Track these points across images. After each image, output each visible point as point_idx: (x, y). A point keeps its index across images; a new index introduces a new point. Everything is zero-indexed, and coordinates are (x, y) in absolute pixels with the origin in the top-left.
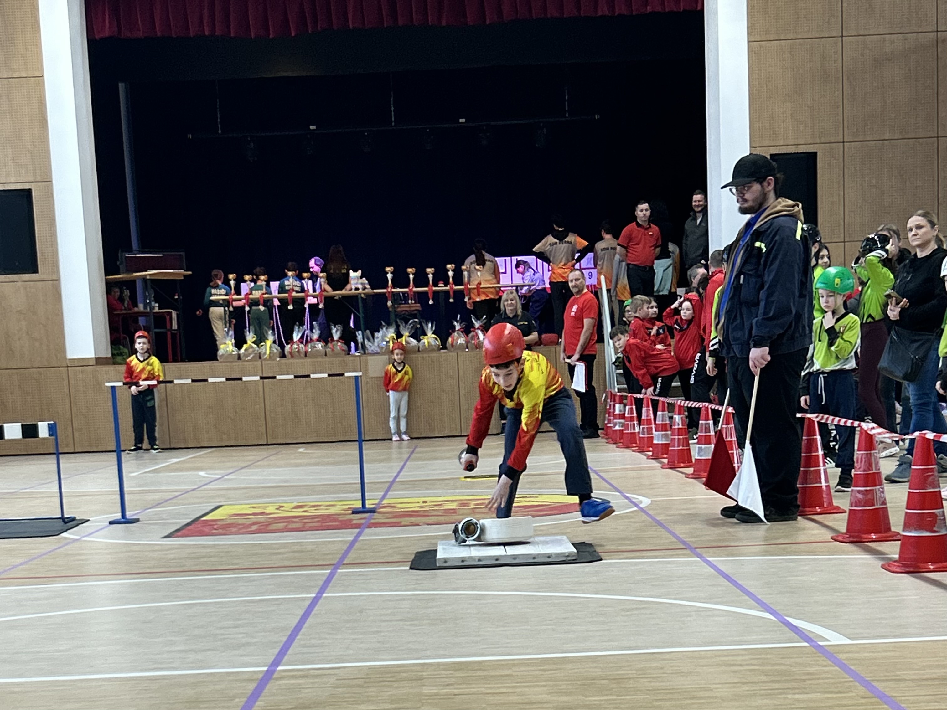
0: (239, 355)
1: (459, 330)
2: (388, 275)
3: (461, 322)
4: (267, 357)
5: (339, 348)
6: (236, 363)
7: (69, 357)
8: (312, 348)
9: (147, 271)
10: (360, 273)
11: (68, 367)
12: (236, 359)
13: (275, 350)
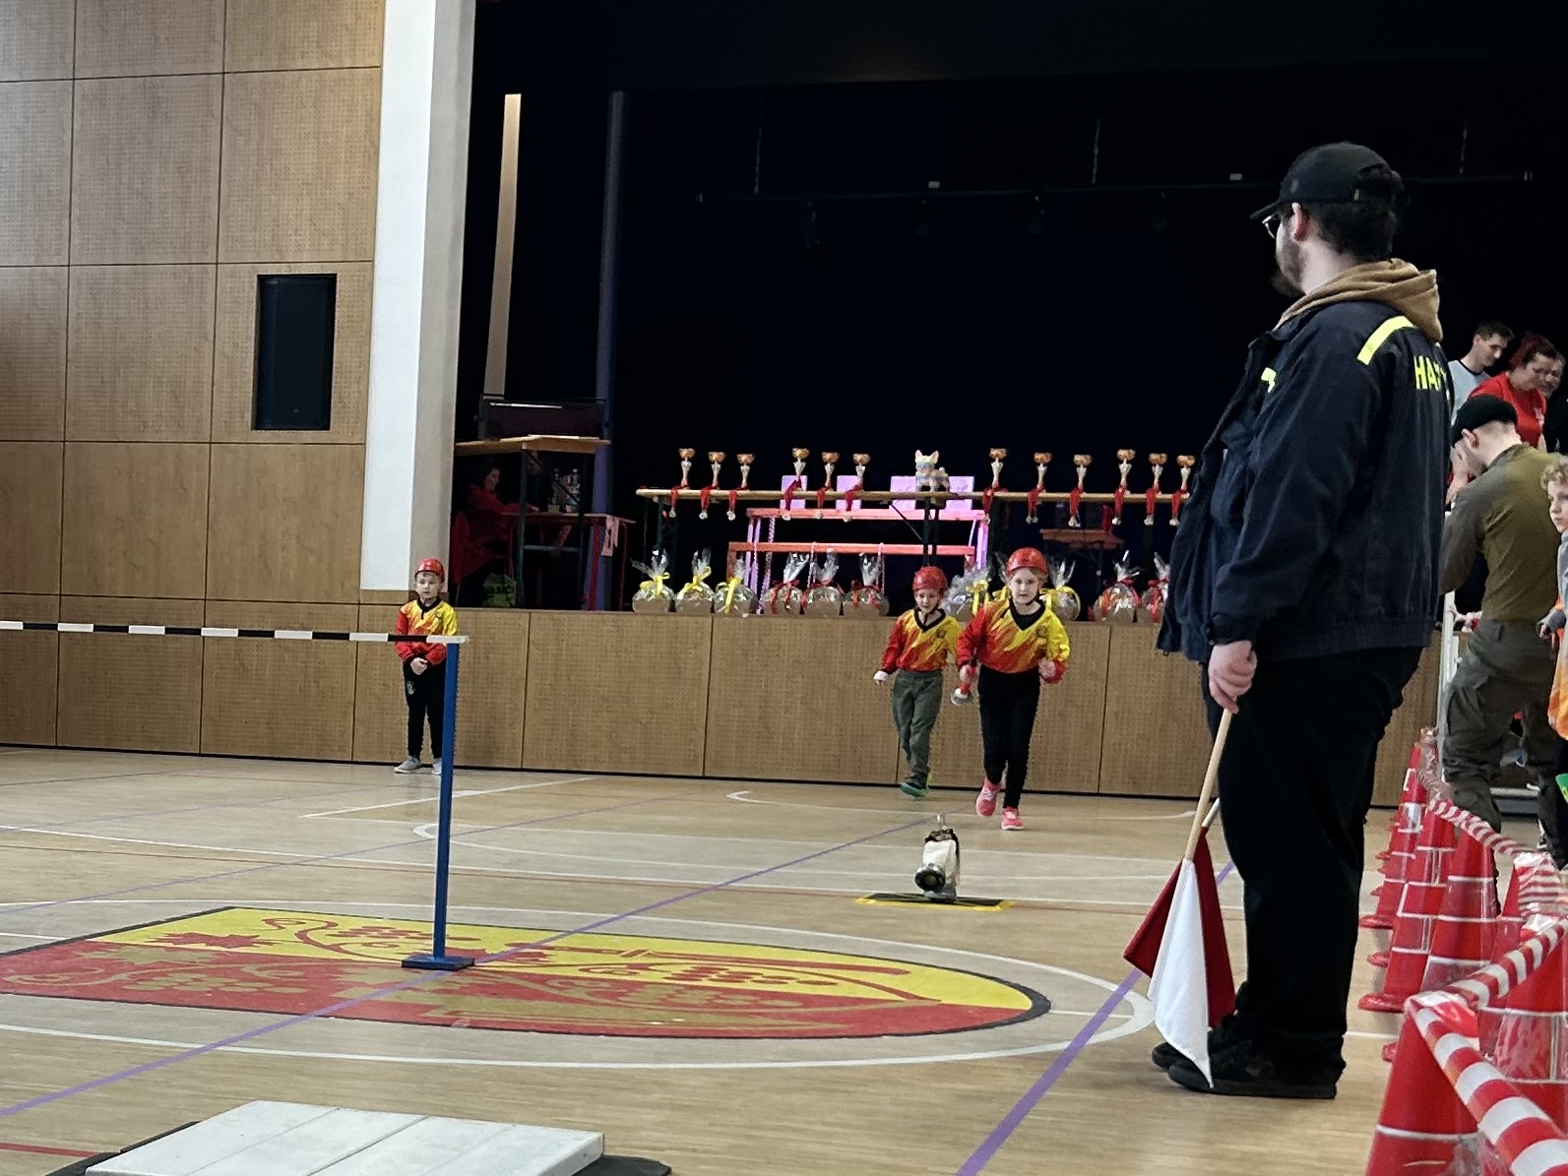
0: (673, 602)
1: (1122, 582)
2: (993, 465)
3: (1131, 565)
4: (726, 608)
5: (869, 601)
6: (665, 619)
7: (363, 587)
8: (816, 597)
9: (526, 435)
10: (934, 457)
11: (359, 604)
12: (666, 610)
13: (742, 598)
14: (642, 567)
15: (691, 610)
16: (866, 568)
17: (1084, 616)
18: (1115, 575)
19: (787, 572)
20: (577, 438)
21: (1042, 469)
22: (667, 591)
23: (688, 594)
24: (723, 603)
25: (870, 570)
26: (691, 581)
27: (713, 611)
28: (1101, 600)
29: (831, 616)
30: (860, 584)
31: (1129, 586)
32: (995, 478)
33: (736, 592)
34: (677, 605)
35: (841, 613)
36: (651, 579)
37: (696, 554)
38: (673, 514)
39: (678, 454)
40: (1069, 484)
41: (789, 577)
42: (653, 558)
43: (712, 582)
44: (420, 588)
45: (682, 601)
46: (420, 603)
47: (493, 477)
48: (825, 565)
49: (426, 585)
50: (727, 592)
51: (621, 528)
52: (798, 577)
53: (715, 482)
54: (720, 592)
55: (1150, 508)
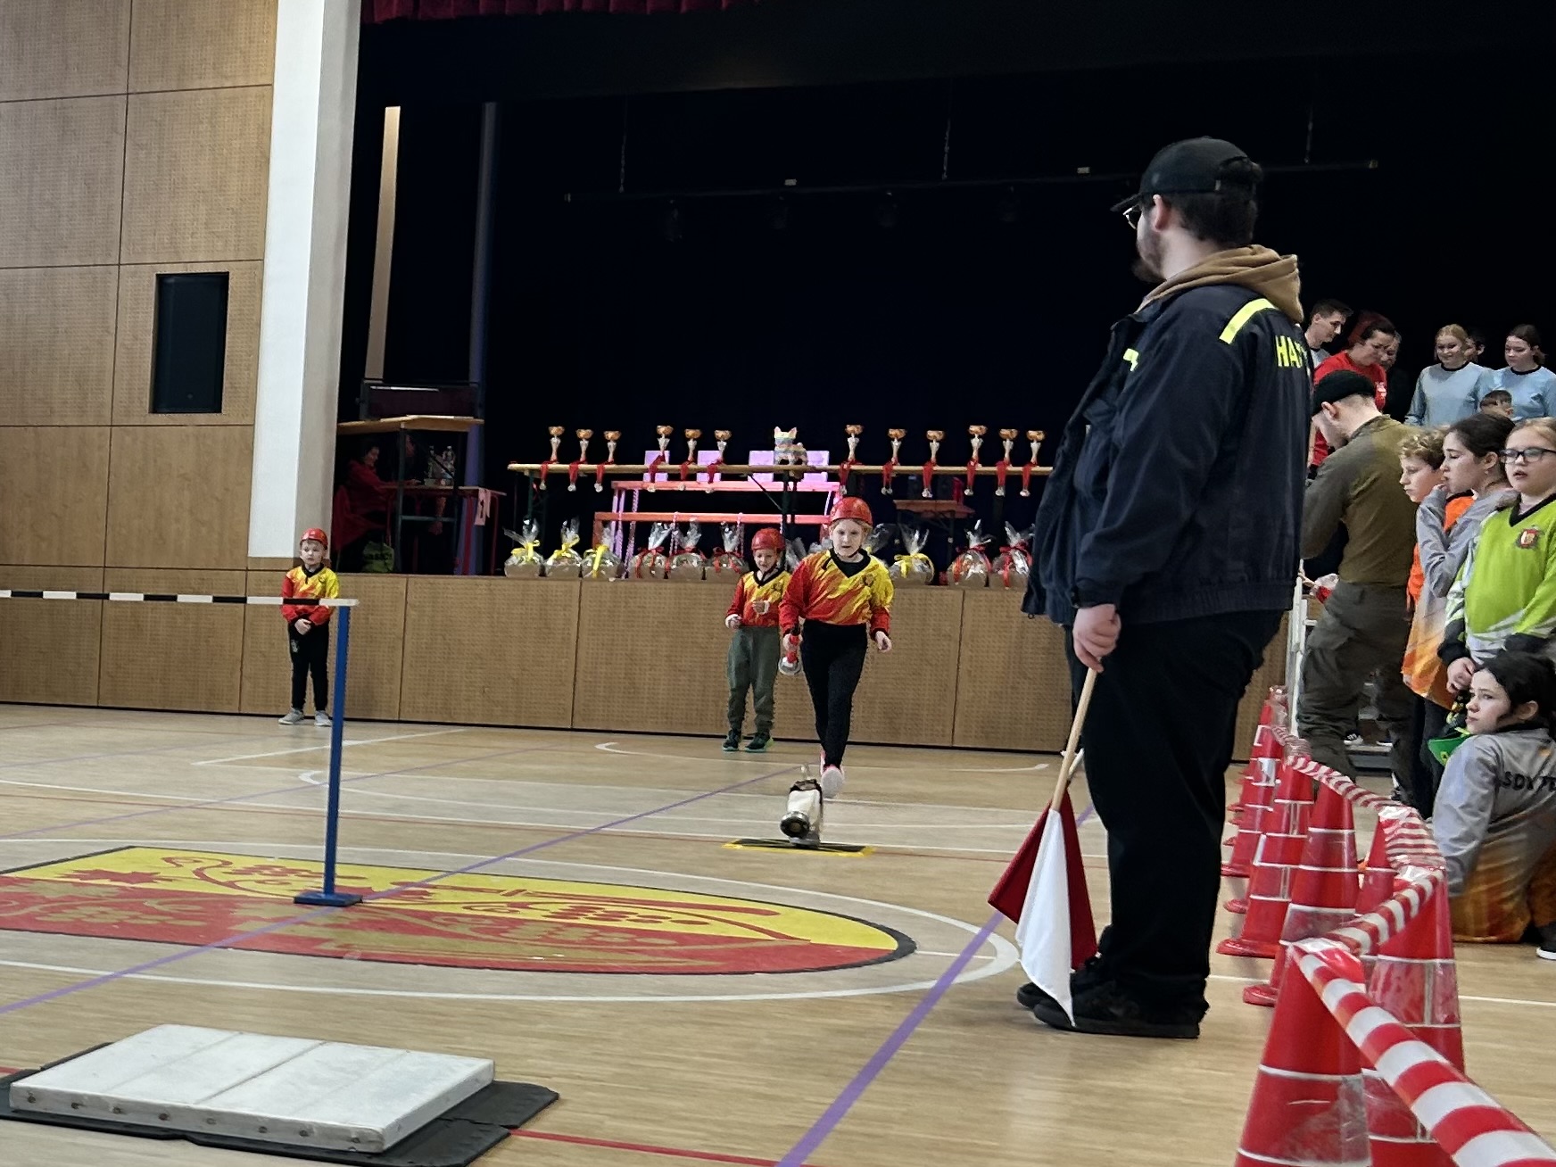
0: (543, 568)
1: (974, 549)
2: (849, 440)
3: (983, 533)
4: (593, 573)
5: (730, 567)
6: (535, 583)
7: (252, 554)
8: (680, 563)
9: (404, 415)
10: (793, 433)
11: (247, 570)
12: (537, 575)
13: (609, 563)
14: (514, 536)
15: (560, 575)
16: (727, 536)
17: (937, 581)
18: (967, 541)
19: (651, 539)
20: (452, 417)
21: (896, 444)
22: (537, 558)
23: (558, 560)
24: (591, 568)
25: (731, 537)
26: (560, 548)
27: (581, 576)
28: (954, 566)
29: (694, 580)
30: (722, 551)
31: (981, 552)
32: (851, 453)
33: (603, 557)
34: (547, 570)
35: (704, 578)
36: (522, 547)
37: (565, 523)
38: (543, 486)
39: (548, 432)
40: (923, 458)
41: (654, 543)
42: (524, 528)
43: (581, 548)
44: (305, 555)
45: (553, 567)
46: (304, 569)
47: (373, 455)
48: (688, 533)
49: (310, 552)
50: (593, 559)
51: (493, 500)
52: (662, 545)
53: (583, 457)
54: (588, 559)
55: (1001, 480)
